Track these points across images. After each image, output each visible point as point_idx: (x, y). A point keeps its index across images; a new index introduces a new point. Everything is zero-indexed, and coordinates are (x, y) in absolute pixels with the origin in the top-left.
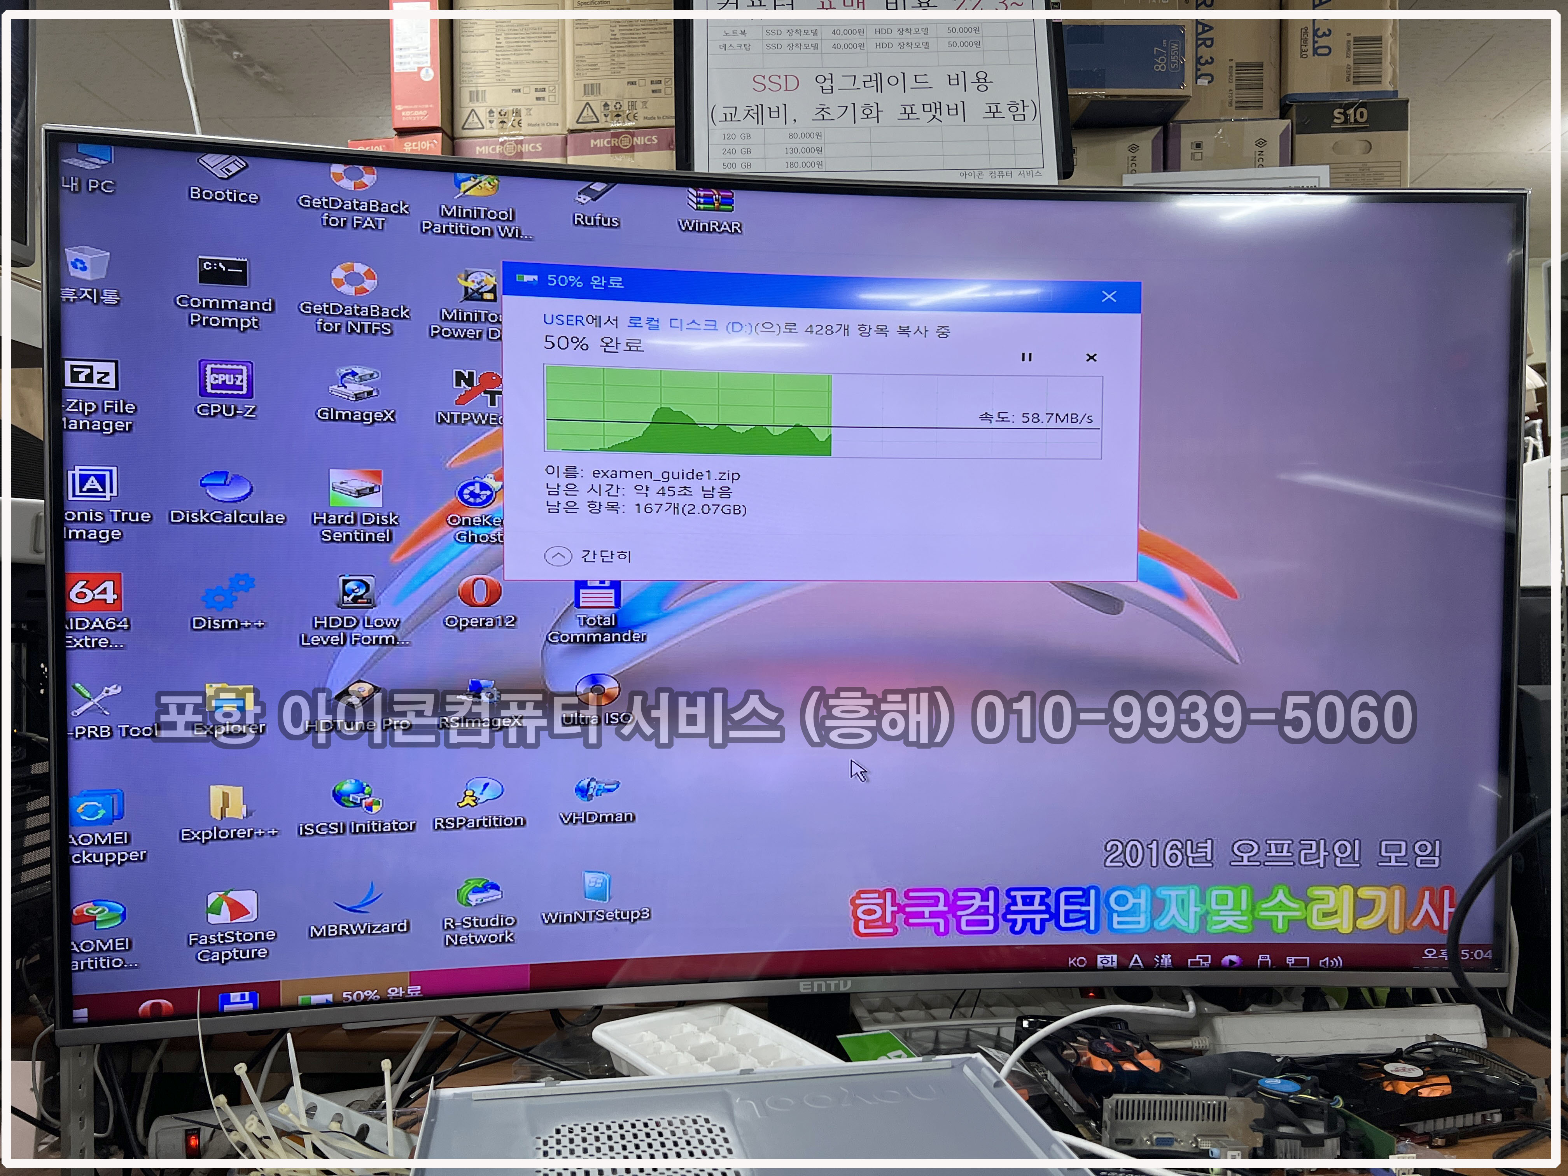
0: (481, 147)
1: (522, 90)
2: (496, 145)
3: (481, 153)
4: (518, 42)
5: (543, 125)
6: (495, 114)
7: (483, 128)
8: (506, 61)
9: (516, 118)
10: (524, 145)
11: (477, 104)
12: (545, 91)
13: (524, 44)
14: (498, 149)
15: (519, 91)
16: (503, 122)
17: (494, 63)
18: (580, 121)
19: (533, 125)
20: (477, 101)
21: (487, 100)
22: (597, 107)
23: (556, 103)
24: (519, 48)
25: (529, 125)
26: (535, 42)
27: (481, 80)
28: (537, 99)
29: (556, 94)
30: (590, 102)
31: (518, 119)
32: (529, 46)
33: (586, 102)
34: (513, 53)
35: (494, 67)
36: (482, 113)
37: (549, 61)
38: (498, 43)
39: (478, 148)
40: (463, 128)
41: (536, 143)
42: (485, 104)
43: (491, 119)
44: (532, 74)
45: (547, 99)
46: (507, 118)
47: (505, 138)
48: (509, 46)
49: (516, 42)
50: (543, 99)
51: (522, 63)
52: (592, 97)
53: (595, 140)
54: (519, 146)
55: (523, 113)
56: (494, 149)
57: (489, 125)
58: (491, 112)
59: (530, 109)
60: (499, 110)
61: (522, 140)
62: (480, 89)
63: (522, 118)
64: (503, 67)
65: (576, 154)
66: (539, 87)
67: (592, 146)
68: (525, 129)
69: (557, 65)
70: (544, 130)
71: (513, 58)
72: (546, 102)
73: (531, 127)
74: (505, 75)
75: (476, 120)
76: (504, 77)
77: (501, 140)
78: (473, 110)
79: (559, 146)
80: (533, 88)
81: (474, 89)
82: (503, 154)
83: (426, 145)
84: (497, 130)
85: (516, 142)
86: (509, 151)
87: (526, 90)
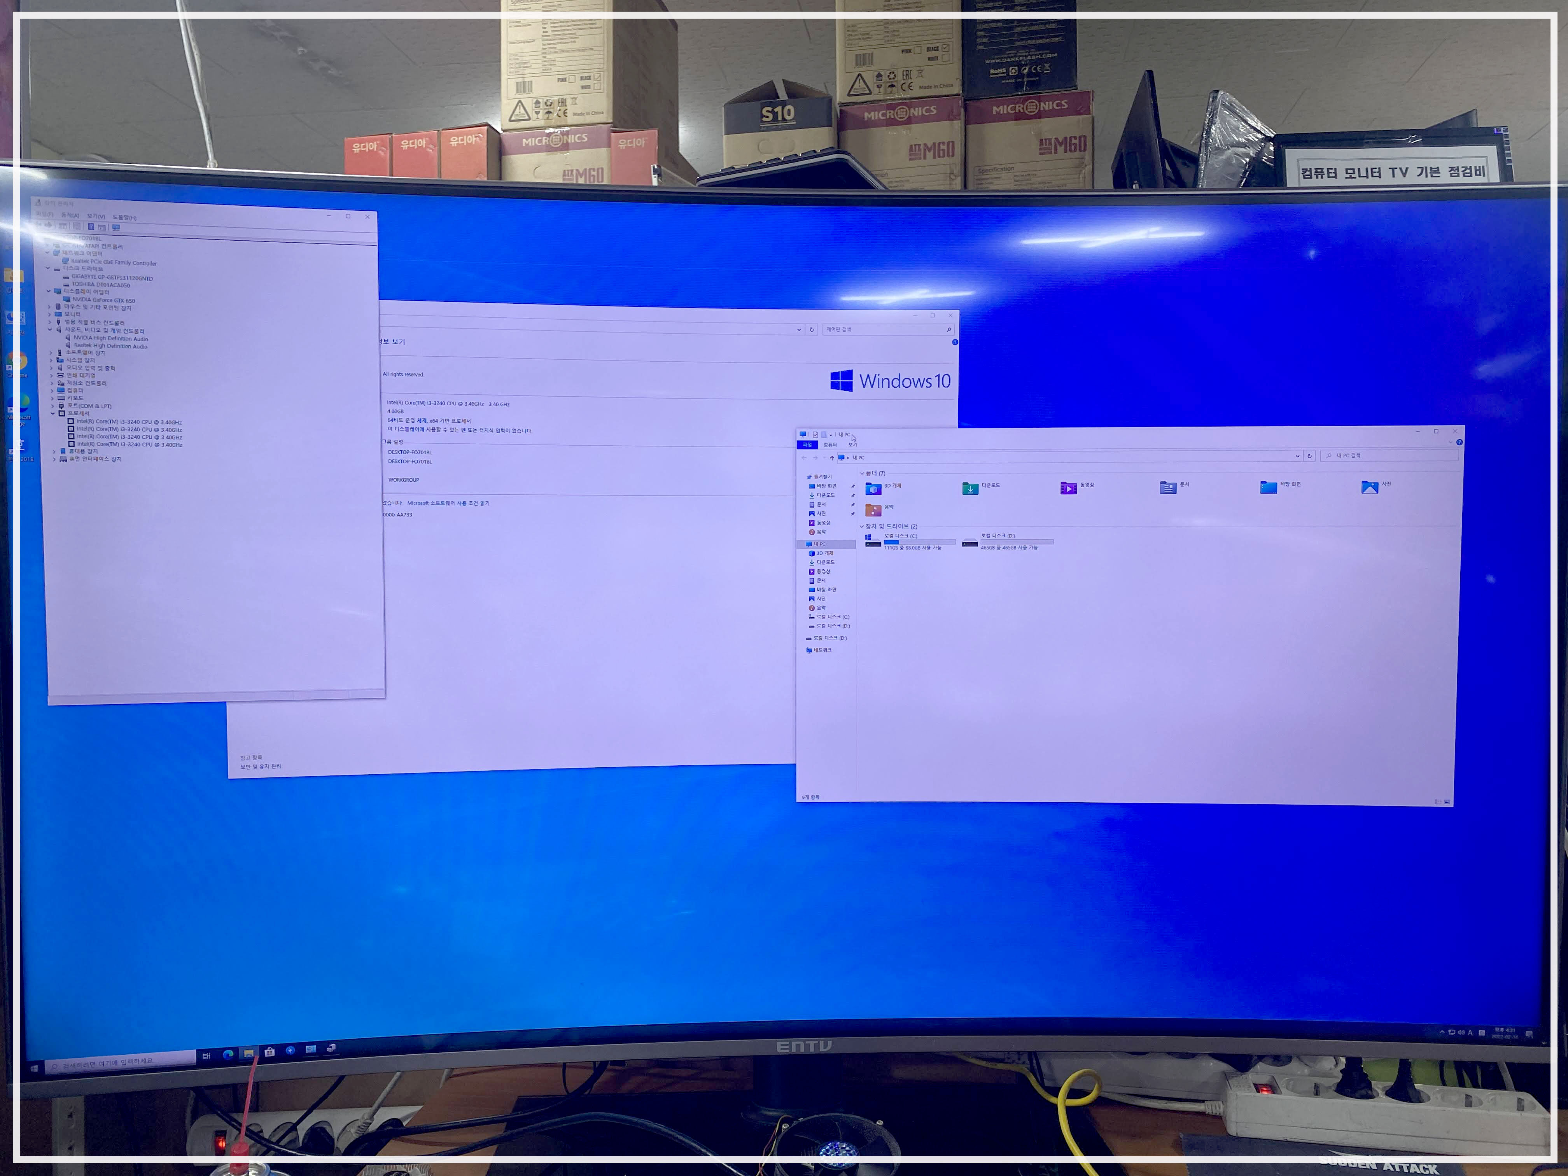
0: (527, 140)
1: (567, 80)
2: (542, 137)
3: (527, 145)
4: (564, 30)
5: (588, 114)
6: (541, 105)
7: (529, 119)
8: (552, 50)
9: (561, 108)
10: (570, 136)
11: (525, 95)
12: (590, 79)
13: (570, 32)
14: (545, 141)
15: (564, 80)
16: (549, 112)
17: (540, 53)
19: (579, 115)
20: (524, 92)
21: (533, 91)
23: (602, 91)
24: (565, 37)
25: (575, 114)
26: (580, 29)
27: (527, 71)
28: (583, 87)
29: (602, 81)
31: (563, 109)
32: (575, 34)
34: (560, 41)
35: (540, 57)
36: (529, 104)
37: (595, 49)
38: (544, 32)
39: (524, 140)
40: (510, 120)
41: (582, 134)
42: (531, 95)
43: (537, 109)
44: (579, 62)
45: (592, 87)
46: (553, 108)
47: (551, 130)
48: (556, 35)
49: (562, 30)
50: (588, 87)
51: (568, 51)
54: (565, 137)
55: (569, 102)
56: (540, 141)
57: (534, 116)
58: (538, 102)
59: (576, 98)
60: (545, 100)
61: (568, 131)
62: (527, 80)
63: (568, 107)
64: (548, 57)
66: (584, 75)
68: (571, 119)
69: (602, 52)
70: (589, 119)
71: (559, 47)
72: (592, 90)
73: (576, 117)
74: (551, 65)
75: (523, 111)
76: (549, 67)
77: (547, 131)
78: (520, 101)
79: (605, 135)
80: (578, 76)
81: (520, 80)
82: (549, 145)
83: (472, 139)
84: (543, 121)
85: (563, 133)
86: (556, 142)
87: (572, 79)
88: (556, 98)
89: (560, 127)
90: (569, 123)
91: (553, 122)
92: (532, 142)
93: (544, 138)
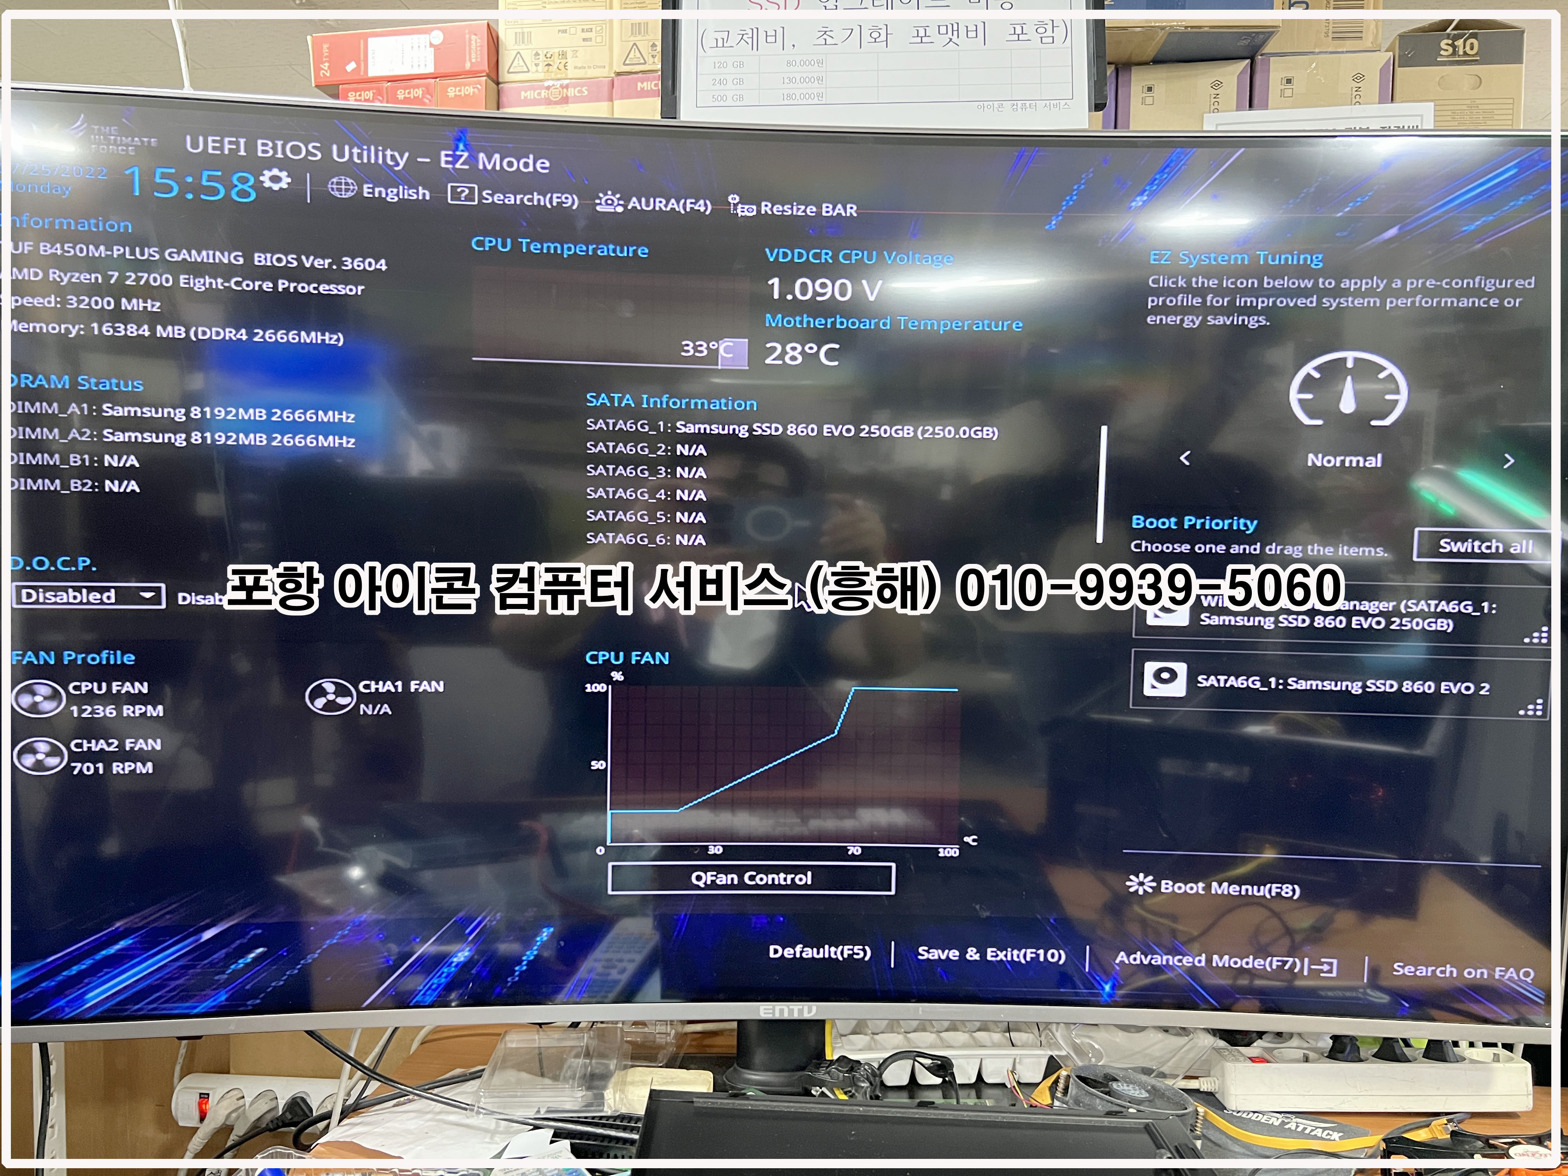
0: (526, 92)
1: (568, 31)
2: (542, 89)
3: (526, 98)
5: (589, 67)
6: (542, 57)
7: (528, 71)
8: (552, 1)
9: (562, 60)
10: (569, 89)
11: (523, 47)
14: (544, 94)
15: (565, 31)
16: (549, 65)
17: (540, 3)
18: (627, 62)
19: (580, 68)
20: (523, 43)
22: (644, 47)
25: (576, 68)
27: (527, 22)
28: (584, 40)
29: (604, 34)
30: (637, 43)
31: (564, 61)
33: (632, 43)
35: (540, 7)
36: (528, 55)
39: (523, 93)
40: (508, 72)
41: (582, 87)
42: (530, 46)
43: (537, 62)
45: (593, 39)
47: (550, 83)
50: (590, 39)
51: (568, 2)
52: (639, 37)
53: (642, 83)
54: (565, 90)
55: (569, 55)
56: (539, 94)
57: (533, 68)
58: (537, 54)
61: (568, 84)
62: (526, 30)
63: (569, 60)
64: (548, 6)
65: (622, 98)
66: (585, 27)
67: (639, 89)
68: (572, 73)
69: (604, 4)
70: (591, 73)
72: (593, 43)
73: (577, 70)
75: (522, 63)
77: (546, 84)
78: (519, 53)
79: (605, 89)
80: (579, 28)
81: (520, 30)
82: (549, 98)
83: (470, 90)
84: (543, 73)
85: (562, 86)
86: (555, 96)
87: (573, 31)
89: (559, 79)
90: (569, 77)
91: (553, 76)
92: (530, 95)
93: (543, 91)
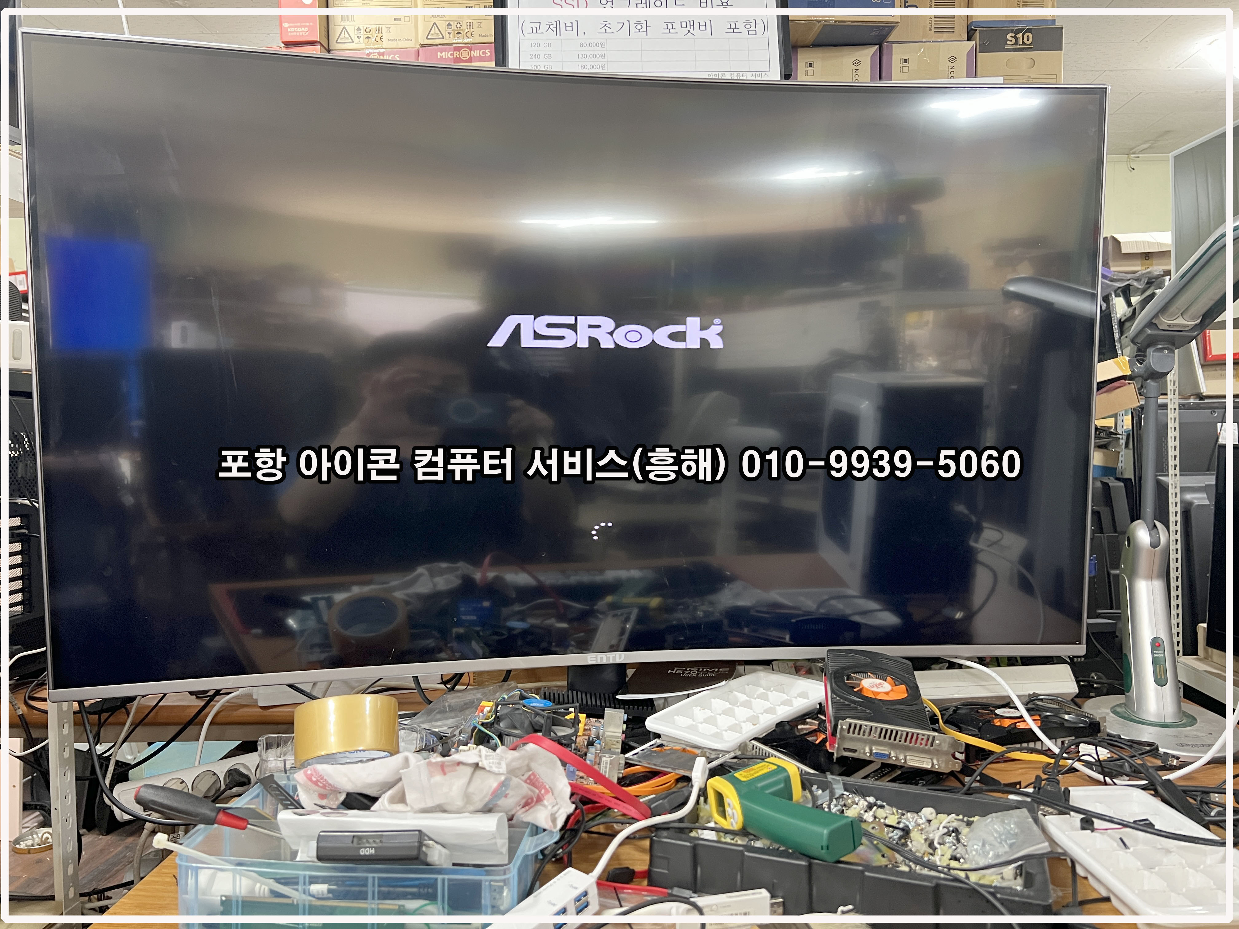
5: (400, 40)
6: (362, 31)
7: (353, 42)
9: (378, 35)
11: (348, 23)
16: (368, 37)
18: (429, 37)
19: (392, 40)
20: (348, 20)
21: (355, 20)
22: (442, 26)
23: (410, 23)
25: (389, 40)
30: (436, 23)
33: (432, 23)
40: (337, 42)
41: (395, 55)
43: (359, 35)
45: (402, 19)
46: (372, 34)
47: (370, 50)
53: (441, 53)
55: (384, 30)
57: (357, 40)
58: (359, 29)
59: (390, 28)
60: (365, 28)
61: (383, 52)
63: (383, 34)
68: (386, 44)
70: (401, 44)
72: (402, 22)
75: (347, 36)
76: (368, 2)
77: (367, 52)
78: (344, 28)
79: (413, 57)
84: (364, 44)
88: (374, 27)
91: (372, 46)
